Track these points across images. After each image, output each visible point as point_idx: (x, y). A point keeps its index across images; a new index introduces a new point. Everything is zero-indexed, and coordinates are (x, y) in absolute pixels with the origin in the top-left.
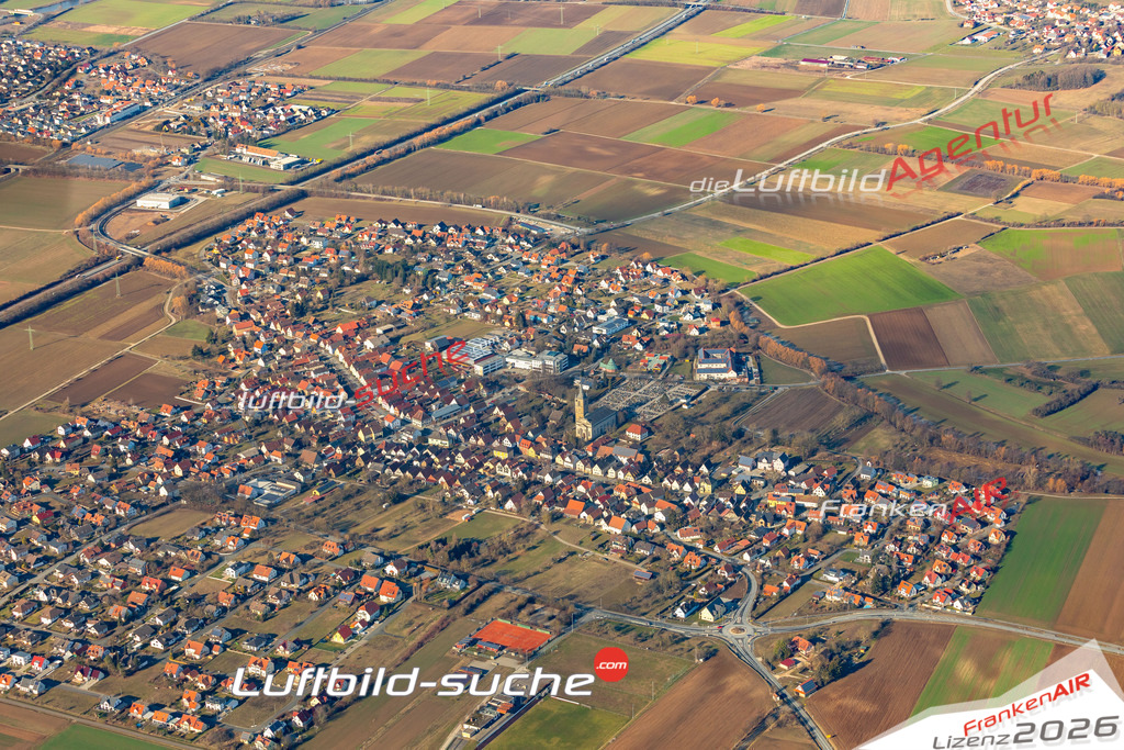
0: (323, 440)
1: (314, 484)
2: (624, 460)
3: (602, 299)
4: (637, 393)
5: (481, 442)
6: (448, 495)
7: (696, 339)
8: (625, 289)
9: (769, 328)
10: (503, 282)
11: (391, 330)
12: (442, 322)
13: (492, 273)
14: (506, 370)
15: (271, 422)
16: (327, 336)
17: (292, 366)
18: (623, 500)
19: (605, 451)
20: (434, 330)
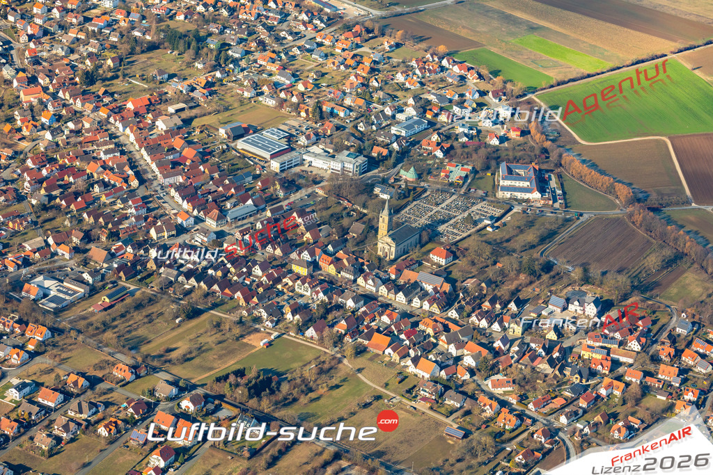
0: (114, 235)
1: (104, 287)
2: (429, 288)
3: (399, 94)
4: (439, 208)
5: (278, 252)
6: (245, 313)
7: (497, 149)
8: (422, 84)
9: (569, 142)
10: (297, 64)
11: (183, 109)
12: (236, 105)
13: (286, 54)
14: (302, 168)
15: (58, 207)
16: (118, 111)
17: (80, 143)
18: (429, 335)
19: (409, 275)
20: (227, 114)
